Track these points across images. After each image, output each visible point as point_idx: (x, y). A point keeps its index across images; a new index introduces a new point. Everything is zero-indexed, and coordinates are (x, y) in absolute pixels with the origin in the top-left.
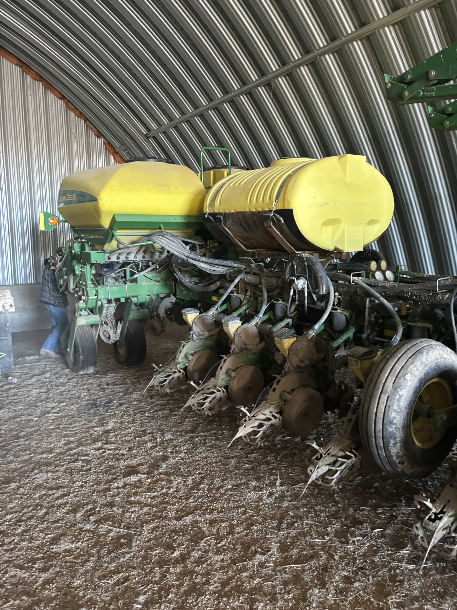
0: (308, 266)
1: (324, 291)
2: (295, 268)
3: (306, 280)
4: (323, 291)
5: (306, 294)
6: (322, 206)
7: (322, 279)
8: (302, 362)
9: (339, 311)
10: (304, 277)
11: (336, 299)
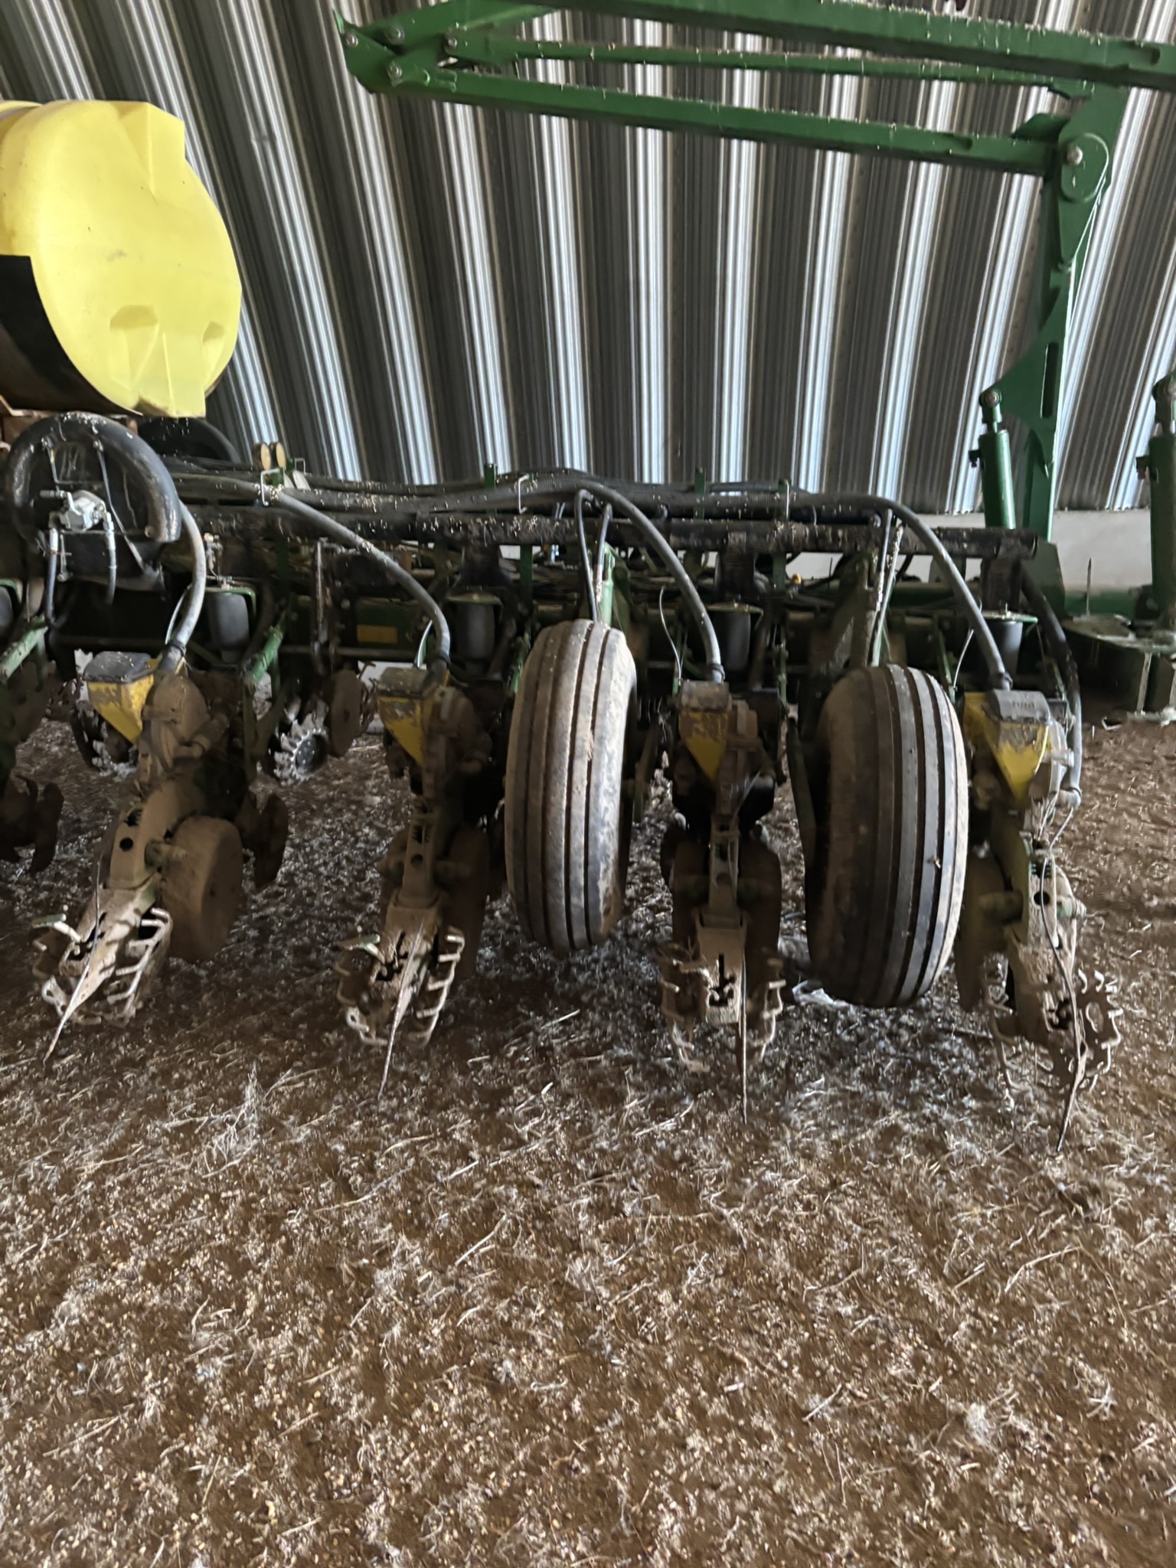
0: (105, 454)
1: (174, 531)
2: (52, 460)
3: (105, 499)
4: (170, 533)
5: (112, 546)
6: (111, 258)
7: (162, 494)
8: (189, 744)
9: (226, 587)
10: (90, 489)
11: (210, 552)
